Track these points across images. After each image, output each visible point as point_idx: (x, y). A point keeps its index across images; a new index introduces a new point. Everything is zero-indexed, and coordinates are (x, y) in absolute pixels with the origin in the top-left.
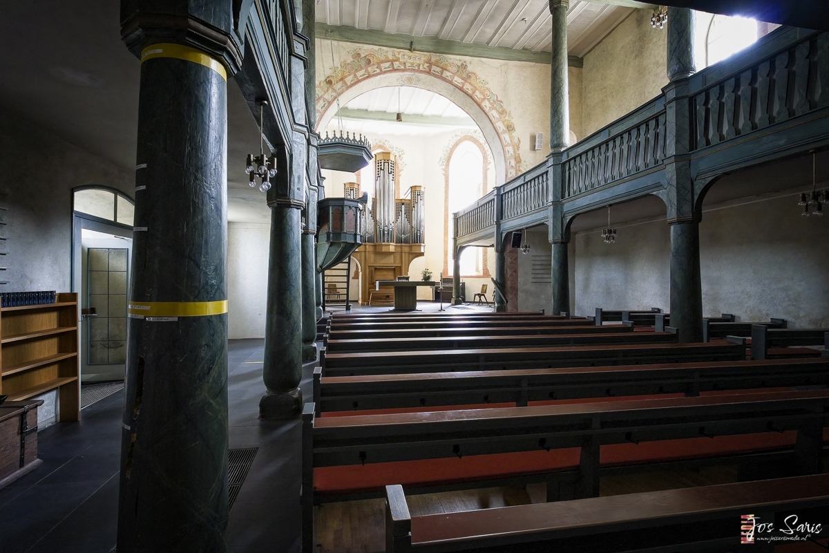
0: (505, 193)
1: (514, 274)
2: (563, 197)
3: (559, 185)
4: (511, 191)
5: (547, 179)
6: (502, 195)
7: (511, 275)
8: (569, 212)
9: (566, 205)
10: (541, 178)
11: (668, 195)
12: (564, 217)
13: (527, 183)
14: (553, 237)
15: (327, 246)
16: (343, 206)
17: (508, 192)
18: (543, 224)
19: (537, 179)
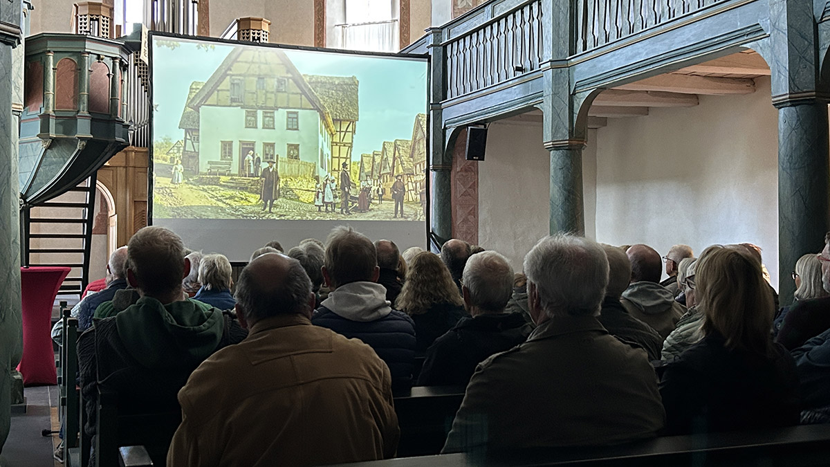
0: (452, 42)
1: (471, 218)
2: (572, 51)
3: (565, 27)
4: (464, 37)
5: (540, 13)
6: (445, 46)
7: (465, 221)
8: (584, 84)
9: (579, 68)
10: (527, 10)
11: (772, 49)
12: (574, 94)
13: (498, 20)
14: (554, 135)
15: (41, 147)
16: (81, 55)
17: (458, 40)
18: (531, 108)
19: (518, 13)
